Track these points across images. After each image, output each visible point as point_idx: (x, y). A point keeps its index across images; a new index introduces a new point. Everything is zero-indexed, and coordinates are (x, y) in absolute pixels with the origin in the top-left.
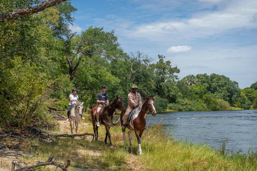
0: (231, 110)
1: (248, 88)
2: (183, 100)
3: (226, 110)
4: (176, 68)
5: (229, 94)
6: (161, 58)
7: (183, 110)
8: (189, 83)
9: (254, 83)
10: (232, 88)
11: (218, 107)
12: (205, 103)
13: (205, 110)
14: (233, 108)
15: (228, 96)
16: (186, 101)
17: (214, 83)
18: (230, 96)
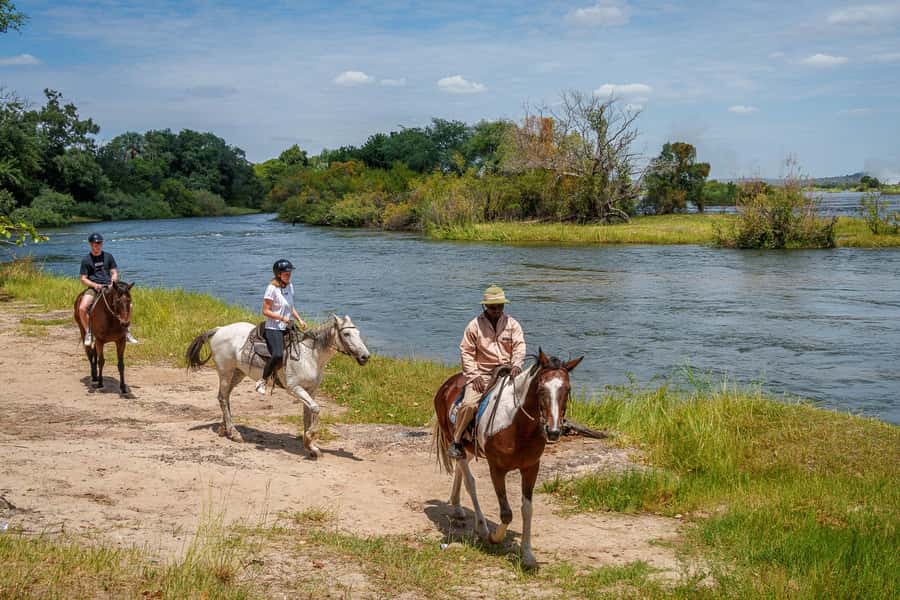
0: (226, 215)
1: (272, 162)
2: (112, 195)
3: (215, 216)
4: (90, 121)
5: (224, 177)
6: (52, 98)
7: (113, 218)
8: (129, 152)
9: (288, 148)
10: (231, 163)
11: (196, 209)
12: (165, 200)
13: (167, 217)
14: (234, 209)
15: (223, 182)
16: (120, 196)
17: (189, 153)
18: (227, 183)
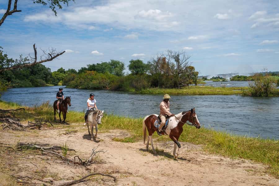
1: (55, 72)
2: (16, 80)
3: (44, 86)
4: (12, 59)
5: (45, 76)
9: (60, 68)
10: (47, 72)
11: (39, 84)
12: (30, 82)
13: (31, 87)
14: (48, 85)
15: (45, 77)
16: (18, 81)
17: (35, 69)
18: (46, 77)
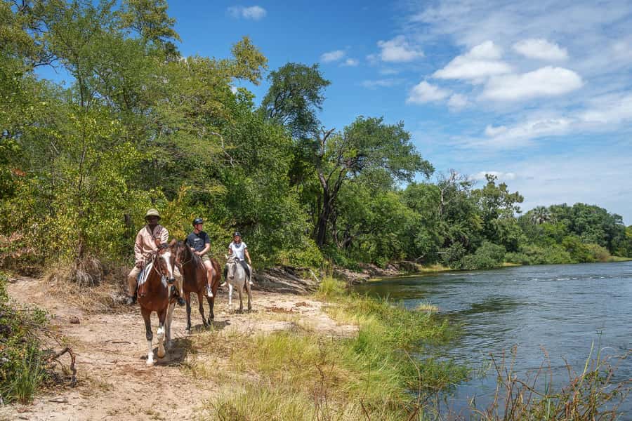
0: (612, 261)
2: (529, 247)
3: (604, 262)
4: (517, 194)
5: (607, 235)
6: (490, 180)
7: (531, 263)
8: (538, 220)
10: (611, 225)
11: (590, 257)
12: (566, 251)
13: (568, 263)
14: (615, 258)
15: (606, 239)
16: (534, 248)
17: (580, 219)
18: (609, 239)
